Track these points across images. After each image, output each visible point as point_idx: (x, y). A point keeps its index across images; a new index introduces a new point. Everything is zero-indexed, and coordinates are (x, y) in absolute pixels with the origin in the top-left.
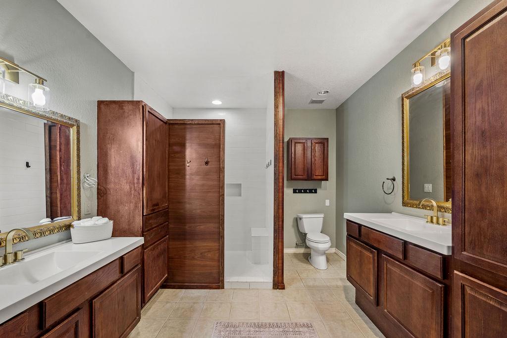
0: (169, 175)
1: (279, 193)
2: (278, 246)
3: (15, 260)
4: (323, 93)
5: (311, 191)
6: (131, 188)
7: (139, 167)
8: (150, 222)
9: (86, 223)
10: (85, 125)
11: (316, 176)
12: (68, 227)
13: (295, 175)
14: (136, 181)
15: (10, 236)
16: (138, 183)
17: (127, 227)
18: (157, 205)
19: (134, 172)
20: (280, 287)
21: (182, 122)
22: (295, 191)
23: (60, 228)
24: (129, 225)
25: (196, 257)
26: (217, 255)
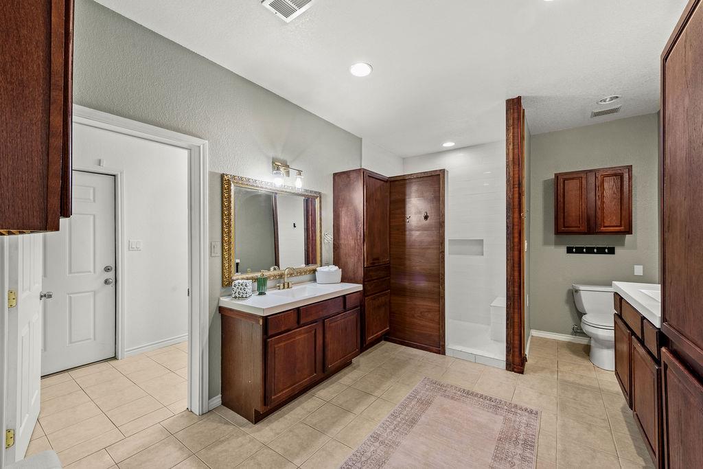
0: (390, 231)
1: (513, 250)
2: (513, 318)
3: (288, 287)
4: (608, 100)
5: (601, 251)
6: (355, 243)
7: (361, 226)
8: (371, 273)
9: (325, 269)
10: (325, 195)
11: (605, 227)
12: (315, 271)
13: (564, 227)
14: (359, 237)
15: (286, 273)
16: (360, 239)
17: (353, 276)
18: (378, 259)
19: (357, 230)
20: (515, 370)
21: (401, 178)
22: (570, 250)
23: (310, 271)
24: (354, 275)
25: (416, 315)
26: (438, 317)
